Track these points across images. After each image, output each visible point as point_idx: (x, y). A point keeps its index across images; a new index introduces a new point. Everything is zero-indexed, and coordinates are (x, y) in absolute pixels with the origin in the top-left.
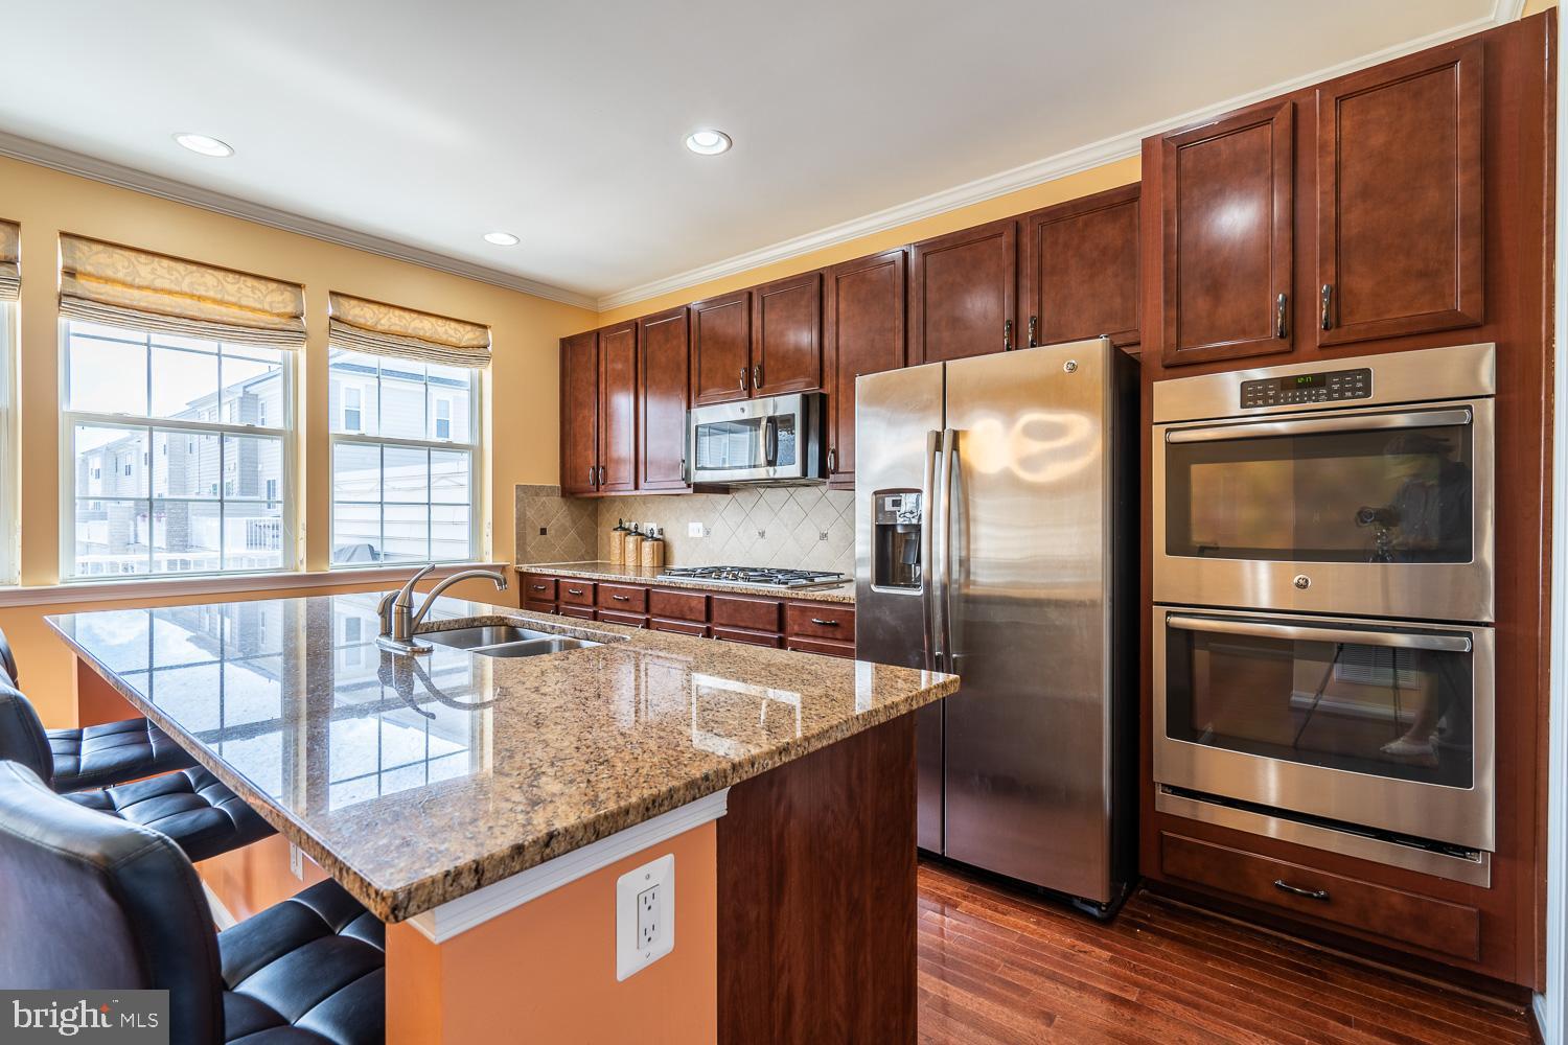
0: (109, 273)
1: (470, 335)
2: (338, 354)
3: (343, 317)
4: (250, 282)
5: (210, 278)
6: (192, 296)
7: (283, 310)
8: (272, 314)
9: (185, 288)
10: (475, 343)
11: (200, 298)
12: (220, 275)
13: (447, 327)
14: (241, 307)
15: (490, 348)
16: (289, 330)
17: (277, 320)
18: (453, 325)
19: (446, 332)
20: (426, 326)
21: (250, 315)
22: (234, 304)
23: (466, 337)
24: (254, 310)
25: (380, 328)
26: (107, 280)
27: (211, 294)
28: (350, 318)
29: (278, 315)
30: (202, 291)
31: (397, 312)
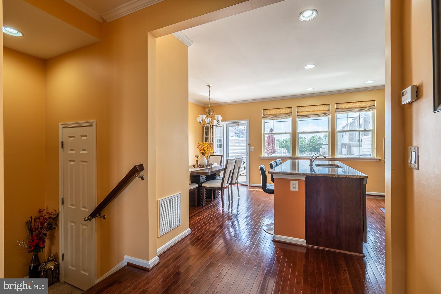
0: (302, 111)
1: (370, 104)
2: (338, 115)
3: (338, 108)
4: (322, 106)
5: (315, 107)
6: (313, 111)
7: (327, 110)
8: (325, 111)
9: (312, 110)
10: (371, 105)
11: (314, 111)
12: (317, 106)
13: (363, 103)
14: (320, 111)
15: (375, 106)
16: (328, 112)
17: (326, 111)
18: (365, 102)
19: (363, 105)
20: (357, 105)
21: (321, 112)
22: (319, 111)
23: (368, 105)
24: (322, 111)
25: (346, 108)
26: (302, 112)
27: (315, 110)
28: (339, 107)
29: (326, 110)
30: (314, 110)
31: (350, 103)
